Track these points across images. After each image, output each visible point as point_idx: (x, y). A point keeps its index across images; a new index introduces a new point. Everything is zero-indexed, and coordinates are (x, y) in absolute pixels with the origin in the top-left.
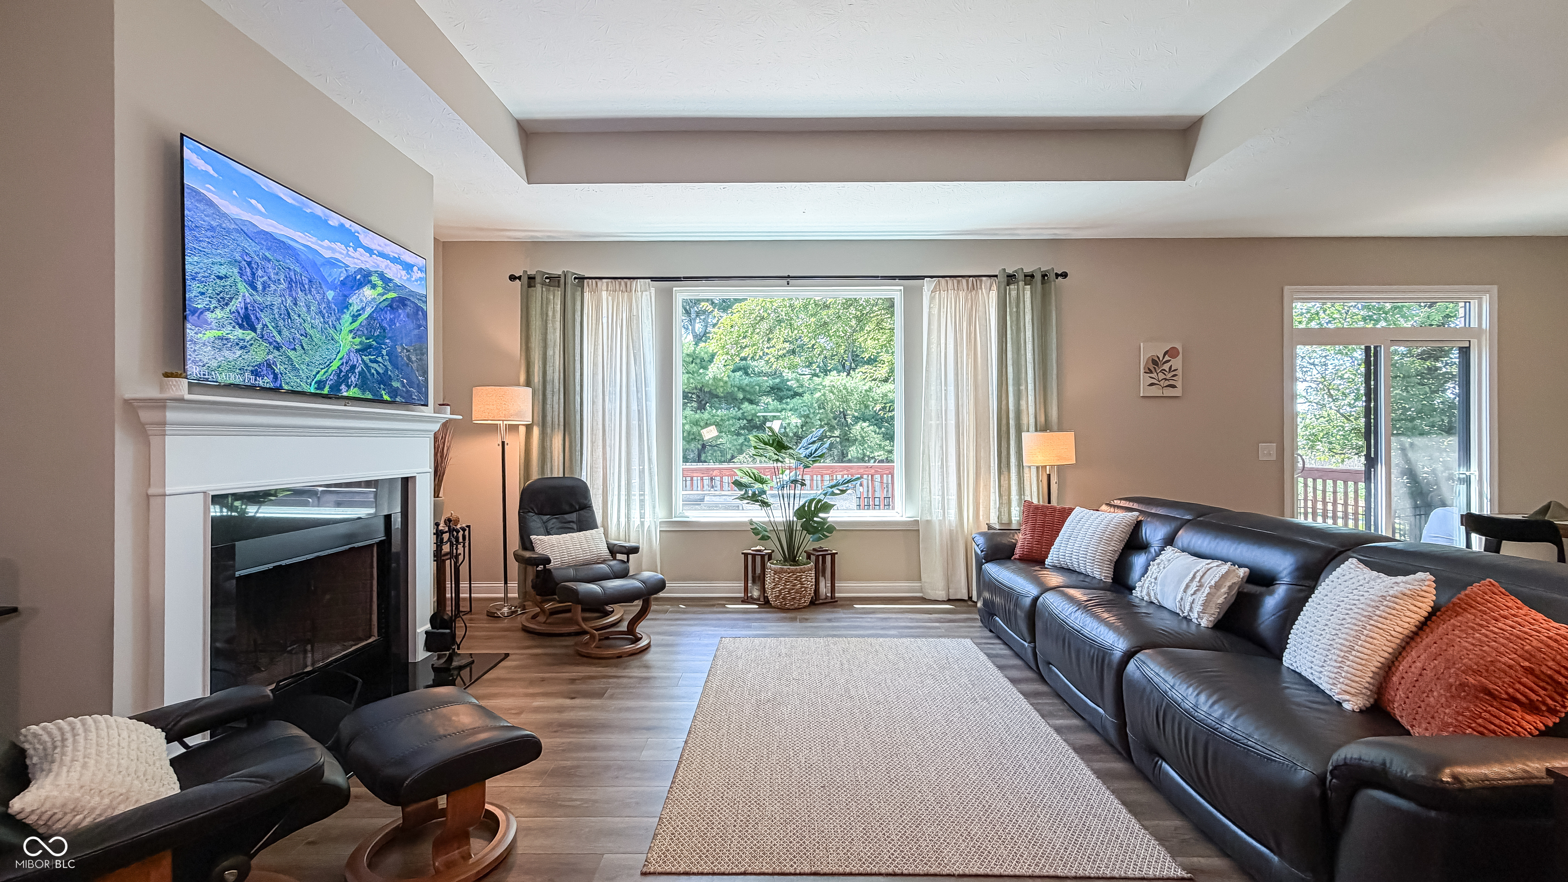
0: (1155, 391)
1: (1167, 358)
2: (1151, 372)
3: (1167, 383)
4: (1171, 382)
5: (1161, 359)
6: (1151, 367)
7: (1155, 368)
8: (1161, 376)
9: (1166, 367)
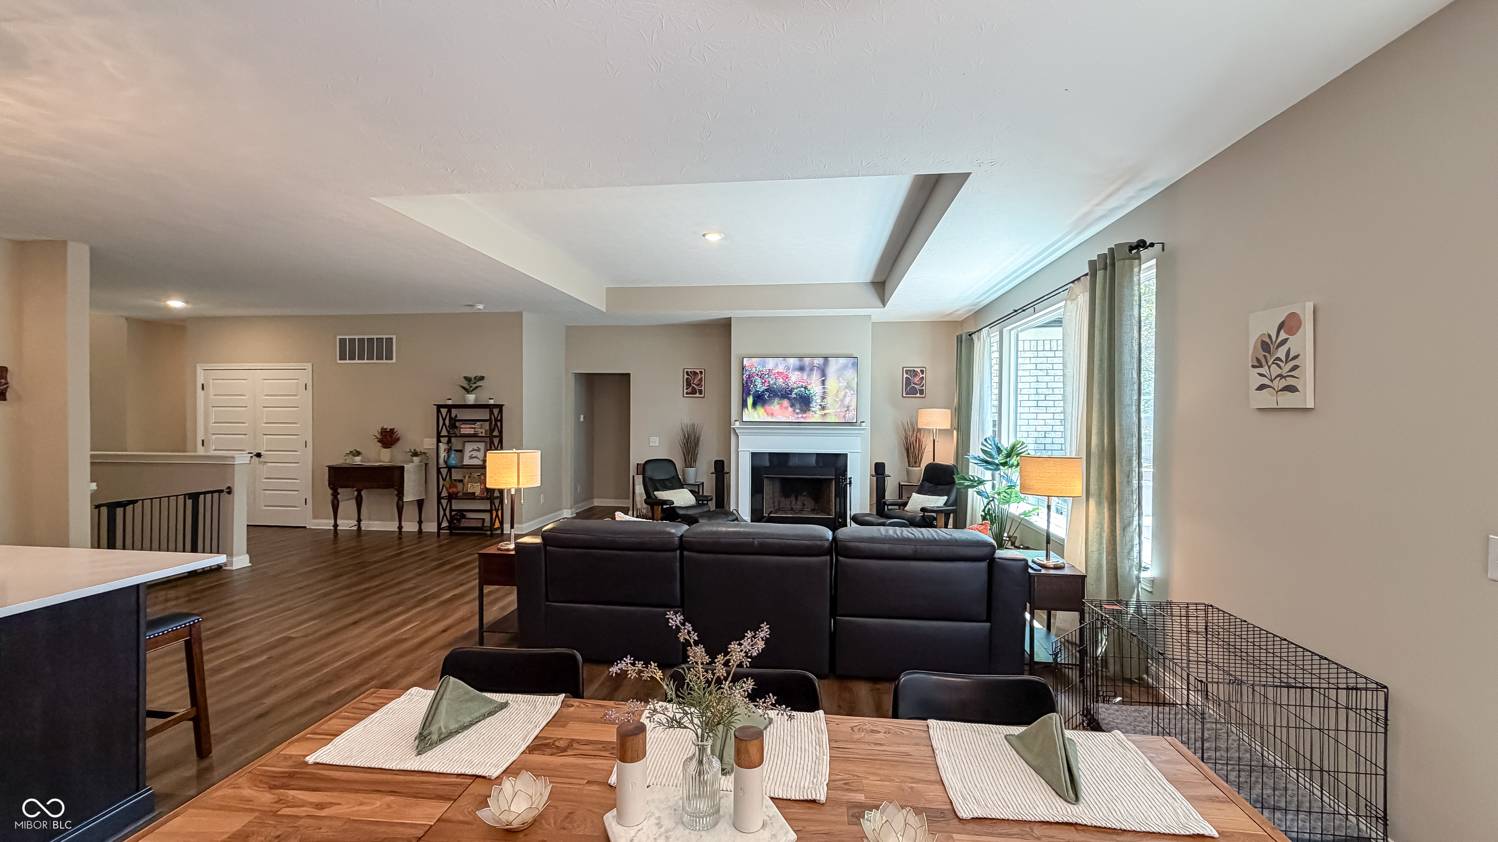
0: (1267, 399)
1: (1283, 335)
2: (1261, 366)
3: (1284, 383)
4: (1290, 381)
5: (1274, 339)
6: (1261, 354)
7: (1265, 356)
8: (1275, 371)
9: (1281, 353)
